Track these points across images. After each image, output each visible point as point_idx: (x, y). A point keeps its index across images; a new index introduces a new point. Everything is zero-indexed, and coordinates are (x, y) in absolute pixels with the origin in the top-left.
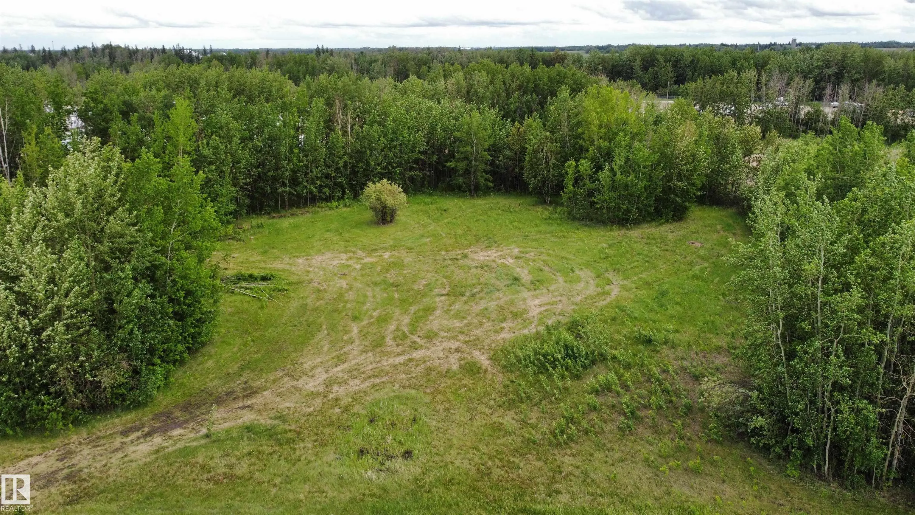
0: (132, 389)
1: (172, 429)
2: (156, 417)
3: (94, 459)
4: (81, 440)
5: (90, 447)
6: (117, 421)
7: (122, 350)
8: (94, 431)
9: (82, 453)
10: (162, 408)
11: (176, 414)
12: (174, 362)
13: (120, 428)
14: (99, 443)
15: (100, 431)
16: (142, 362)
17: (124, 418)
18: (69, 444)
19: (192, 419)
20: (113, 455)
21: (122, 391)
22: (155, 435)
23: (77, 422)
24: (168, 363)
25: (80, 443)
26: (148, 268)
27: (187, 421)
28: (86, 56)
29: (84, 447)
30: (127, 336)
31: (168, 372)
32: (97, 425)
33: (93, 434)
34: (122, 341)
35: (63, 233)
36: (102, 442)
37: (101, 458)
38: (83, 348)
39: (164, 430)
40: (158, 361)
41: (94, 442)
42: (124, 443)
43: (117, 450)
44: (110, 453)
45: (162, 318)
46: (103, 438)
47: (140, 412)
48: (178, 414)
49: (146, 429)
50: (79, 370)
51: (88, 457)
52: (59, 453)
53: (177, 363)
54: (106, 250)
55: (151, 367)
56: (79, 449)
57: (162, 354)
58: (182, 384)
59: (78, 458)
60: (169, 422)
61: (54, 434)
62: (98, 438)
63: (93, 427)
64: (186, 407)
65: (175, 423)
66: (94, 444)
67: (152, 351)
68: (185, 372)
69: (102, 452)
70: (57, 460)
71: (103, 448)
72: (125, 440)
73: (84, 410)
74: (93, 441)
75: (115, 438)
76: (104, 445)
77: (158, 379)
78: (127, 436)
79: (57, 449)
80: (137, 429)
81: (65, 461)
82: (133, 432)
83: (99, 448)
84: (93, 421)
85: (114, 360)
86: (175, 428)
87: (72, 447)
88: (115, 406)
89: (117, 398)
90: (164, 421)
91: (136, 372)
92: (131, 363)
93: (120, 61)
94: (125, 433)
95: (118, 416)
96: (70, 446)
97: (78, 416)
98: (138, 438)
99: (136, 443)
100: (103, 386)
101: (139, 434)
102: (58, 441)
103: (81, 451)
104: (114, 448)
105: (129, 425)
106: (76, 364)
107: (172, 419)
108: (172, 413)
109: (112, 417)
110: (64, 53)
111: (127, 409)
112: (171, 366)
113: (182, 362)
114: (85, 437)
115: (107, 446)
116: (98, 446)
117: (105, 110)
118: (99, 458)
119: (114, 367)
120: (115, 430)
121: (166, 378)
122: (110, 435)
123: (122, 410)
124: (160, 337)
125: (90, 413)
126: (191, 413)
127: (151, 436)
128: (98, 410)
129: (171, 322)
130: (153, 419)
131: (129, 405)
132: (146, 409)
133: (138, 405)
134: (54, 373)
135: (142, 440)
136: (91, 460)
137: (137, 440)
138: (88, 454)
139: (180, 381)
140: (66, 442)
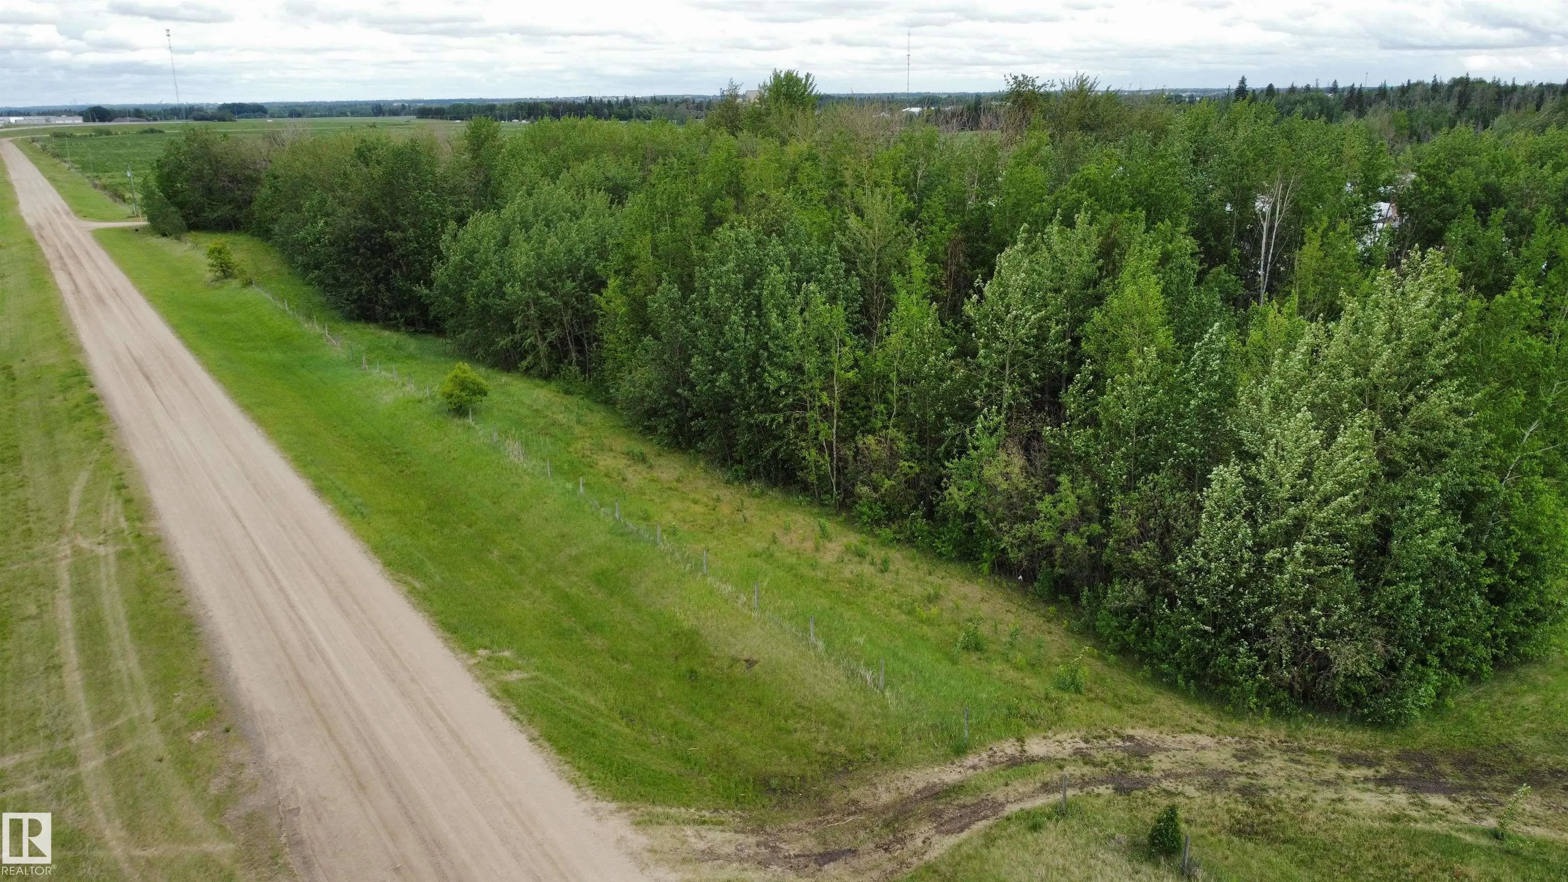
0: (1376, 691)
1: (1429, 791)
2: (1405, 757)
3: (1288, 780)
4: (1276, 740)
5: (1286, 758)
6: (1338, 734)
7: (1380, 621)
8: (1299, 734)
9: (1272, 761)
10: (1419, 745)
11: (1443, 767)
12: (1462, 672)
13: (1338, 749)
14: (1302, 759)
15: (1307, 739)
16: (1408, 654)
17: (1350, 734)
18: (1255, 738)
19: (1474, 790)
20: (1320, 788)
21: (1361, 688)
22: (1398, 789)
23: (1278, 711)
24: (1450, 669)
25: (1272, 745)
26: (1463, 494)
27: (1461, 789)
28: (1418, 98)
29: (1276, 753)
30: (1398, 601)
31: (1446, 686)
32: (1305, 726)
33: (1296, 739)
34: (1389, 607)
35: (1340, 400)
36: (1307, 758)
37: (1300, 784)
38: (1321, 597)
39: (1415, 786)
40: (1436, 661)
41: (1295, 753)
42: (1340, 777)
43: (1327, 783)
44: (1316, 783)
45: (1466, 589)
46: (1310, 752)
47: (1379, 737)
48: (1446, 768)
49: (1384, 771)
50: (1306, 628)
51: (1280, 773)
52: (1238, 746)
53: (1467, 677)
54: (1405, 444)
55: (1420, 668)
56: (1268, 754)
57: (1446, 651)
58: (1466, 717)
59: (1264, 767)
60: (1426, 774)
61: (1238, 714)
62: (1301, 749)
63: (1299, 728)
64: (1465, 763)
65: (1437, 783)
66: (1293, 756)
67: (1430, 641)
68: (1477, 699)
69: (1302, 775)
70: (1234, 756)
71: (1305, 768)
72: (1342, 771)
73: (1292, 696)
74: (1293, 751)
75: (1328, 762)
76: (1308, 765)
77: (1427, 692)
78: (1348, 768)
79: (1237, 738)
80: (1369, 764)
81: (1245, 763)
82: (1360, 765)
83: (1299, 767)
84: (1300, 718)
85: (1363, 633)
86: (1436, 791)
87: (1260, 745)
88: (1340, 709)
89: (1347, 697)
90: (1418, 770)
91: (1392, 666)
92: (1390, 647)
93: (1477, 106)
94: (1347, 761)
95: (1341, 727)
96: (1257, 742)
97: (1281, 701)
98: (1366, 779)
99: (1360, 785)
100: (1334, 670)
101: (1370, 773)
102: (1242, 727)
103: (1271, 757)
104: (1323, 778)
105: (1357, 751)
106: (1302, 617)
107: (1434, 772)
108: (1436, 763)
109: (1330, 724)
110: (1382, 92)
111: (1360, 721)
112: (1456, 679)
113: (1475, 678)
114: (1282, 738)
115: (1313, 769)
116: (1299, 762)
117: (1449, 199)
118: (1296, 782)
119: (1360, 645)
120: (1331, 748)
121: (1438, 695)
122: (1322, 752)
123: (1351, 721)
124: (1453, 622)
125: (1299, 705)
126: (1471, 778)
127: (1389, 785)
128: (1311, 703)
129: (1478, 600)
130: (1398, 758)
131: (1368, 716)
132: (1390, 735)
133: (1381, 723)
134: (1267, 619)
135: (1371, 786)
136: (1283, 781)
137: (1363, 782)
138: (1282, 769)
139: (1465, 710)
140: (1253, 733)
